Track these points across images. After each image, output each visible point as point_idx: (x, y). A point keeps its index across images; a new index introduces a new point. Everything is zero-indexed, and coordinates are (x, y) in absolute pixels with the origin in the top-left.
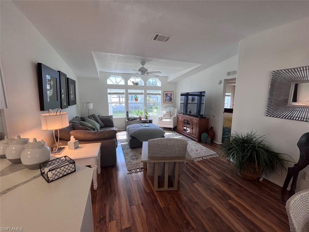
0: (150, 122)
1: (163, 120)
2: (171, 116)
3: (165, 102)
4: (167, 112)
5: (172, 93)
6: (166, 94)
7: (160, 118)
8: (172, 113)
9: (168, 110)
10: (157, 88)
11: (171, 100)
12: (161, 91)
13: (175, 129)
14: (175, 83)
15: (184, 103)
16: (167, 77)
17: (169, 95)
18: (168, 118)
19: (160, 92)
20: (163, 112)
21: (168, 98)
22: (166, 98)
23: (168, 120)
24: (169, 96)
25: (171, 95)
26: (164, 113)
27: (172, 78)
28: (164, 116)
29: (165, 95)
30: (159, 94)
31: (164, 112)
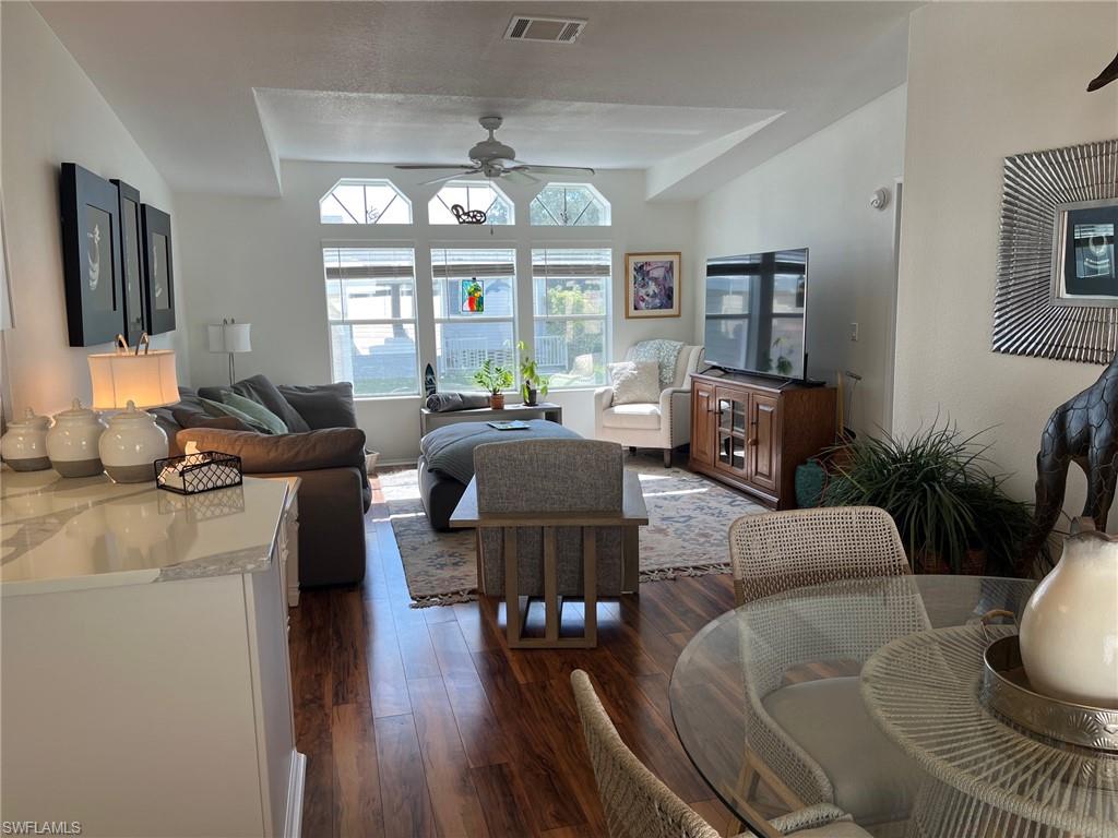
0: (553, 416)
1: (618, 409)
2: (662, 385)
3: (632, 312)
4: (641, 368)
5: (675, 259)
6: (640, 269)
7: (599, 396)
8: (668, 374)
9: (648, 354)
10: (590, 237)
11: (670, 297)
12: (609, 252)
13: (680, 458)
14: (688, 205)
15: (748, 316)
16: (642, 173)
17: (658, 273)
18: (647, 395)
19: (605, 258)
20: (621, 364)
21: (652, 288)
22: (642, 292)
23: (647, 409)
24: (655, 280)
25: (670, 269)
26: (628, 372)
27: (666, 175)
28: (626, 385)
29: (632, 273)
30: (602, 270)
31: (629, 366)
